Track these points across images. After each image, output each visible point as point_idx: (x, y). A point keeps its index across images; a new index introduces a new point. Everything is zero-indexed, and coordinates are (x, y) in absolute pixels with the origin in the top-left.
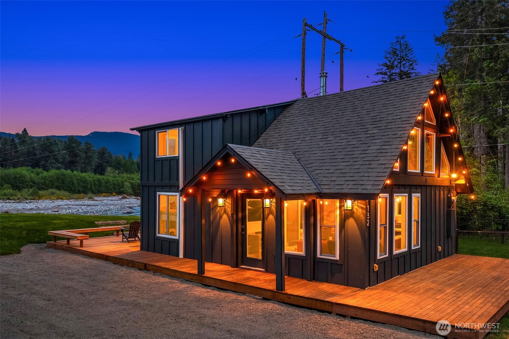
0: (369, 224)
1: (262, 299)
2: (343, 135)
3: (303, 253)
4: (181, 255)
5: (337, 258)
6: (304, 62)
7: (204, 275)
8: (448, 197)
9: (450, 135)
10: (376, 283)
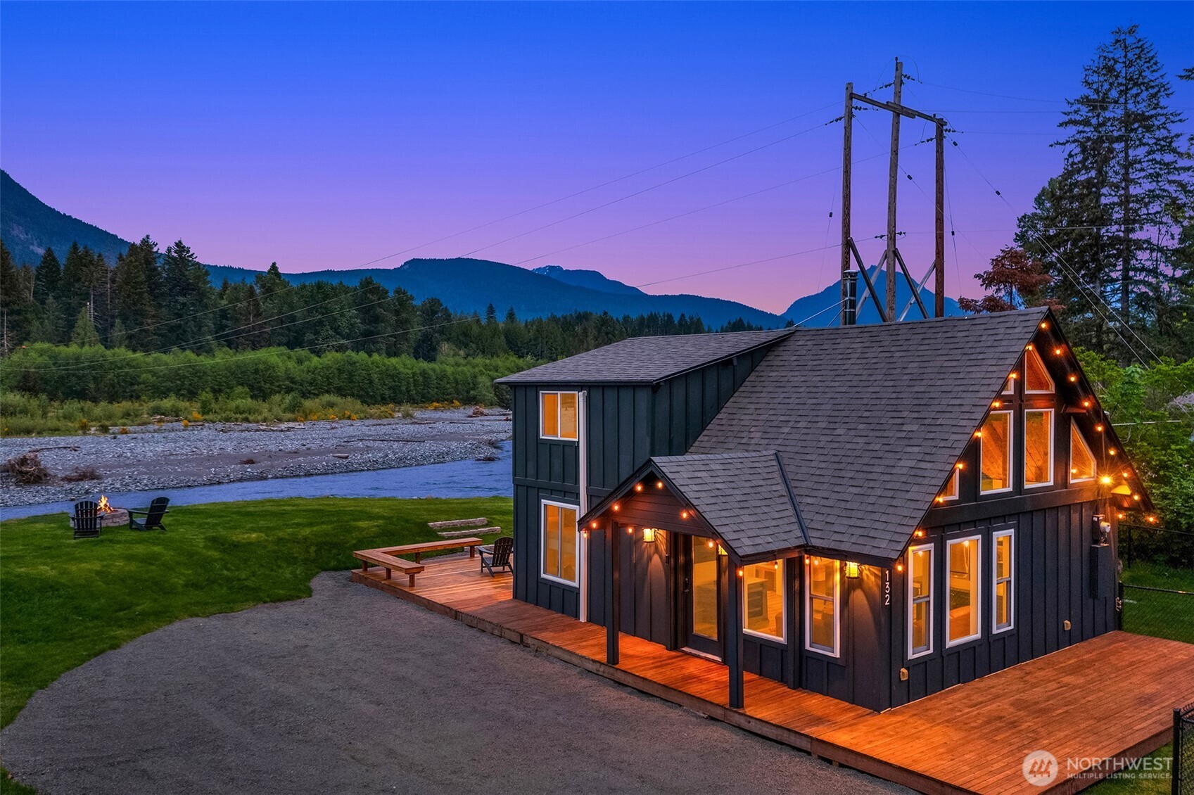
0: (890, 601)
1: (707, 718)
2: (861, 426)
3: (782, 640)
4: (583, 619)
5: (836, 655)
6: (847, 176)
7: (617, 666)
8: (1093, 521)
9: (1085, 411)
10: (906, 698)
